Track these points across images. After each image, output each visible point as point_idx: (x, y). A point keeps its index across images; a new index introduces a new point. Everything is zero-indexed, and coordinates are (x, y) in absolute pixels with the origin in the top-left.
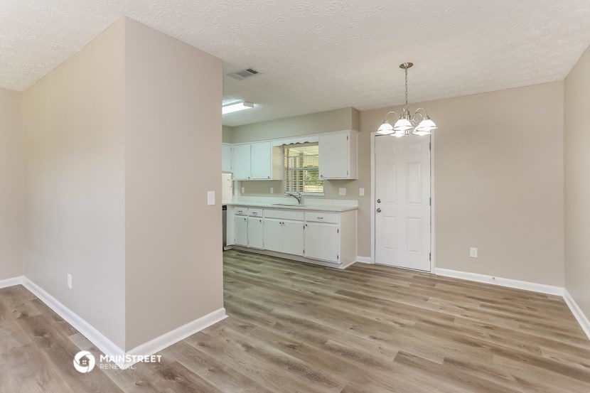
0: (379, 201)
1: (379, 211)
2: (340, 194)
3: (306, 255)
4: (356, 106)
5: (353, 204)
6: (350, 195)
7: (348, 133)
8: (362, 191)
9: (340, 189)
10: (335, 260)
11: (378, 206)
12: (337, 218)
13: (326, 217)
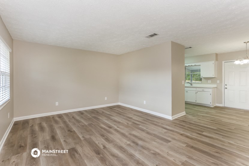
0: (226, 85)
1: (226, 88)
2: (208, 82)
3: (197, 102)
4: (217, 53)
5: (215, 86)
6: (212, 83)
7: (213, 62)
8: (218, 82)
9: (209, 81)
10: (210, 104)
11: (226, 86)
12: (211, 90)
13: (205, 90)
